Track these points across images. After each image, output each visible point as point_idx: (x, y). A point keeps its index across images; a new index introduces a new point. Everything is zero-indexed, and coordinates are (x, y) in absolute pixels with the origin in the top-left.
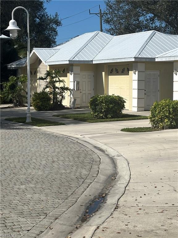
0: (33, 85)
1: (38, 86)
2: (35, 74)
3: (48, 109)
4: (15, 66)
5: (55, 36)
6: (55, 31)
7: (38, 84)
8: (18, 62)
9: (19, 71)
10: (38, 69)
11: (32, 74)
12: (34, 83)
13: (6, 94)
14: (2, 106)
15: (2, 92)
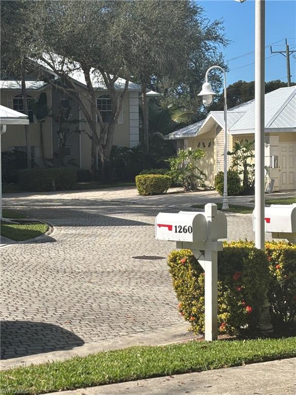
0: (207, 161)
1: (216, 163)
2: (209, 146)
3: (237, 193)
4: (181, 136)
5: (220, 87)
6: (219, 80)
7: (214, 161)
8: (185, 130)
9: (186, 142)
10: (215, 139)
11: (204, 146)
12: (208, 159)
13: (175, 175)
14: (170, 190)
15: (170, 172)
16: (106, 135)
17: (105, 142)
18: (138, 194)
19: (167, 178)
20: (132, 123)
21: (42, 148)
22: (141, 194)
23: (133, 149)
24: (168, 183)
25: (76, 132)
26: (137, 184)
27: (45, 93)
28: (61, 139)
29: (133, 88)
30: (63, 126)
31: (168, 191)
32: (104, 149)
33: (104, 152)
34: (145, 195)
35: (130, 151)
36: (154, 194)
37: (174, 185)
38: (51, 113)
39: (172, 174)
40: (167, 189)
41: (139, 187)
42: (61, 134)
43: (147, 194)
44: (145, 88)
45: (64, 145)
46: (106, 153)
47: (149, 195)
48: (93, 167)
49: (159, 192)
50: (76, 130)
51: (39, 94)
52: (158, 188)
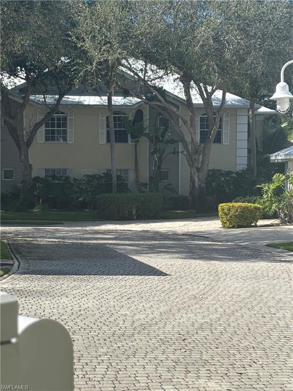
4: (283, 157)
8: (288, 151)
9: (290, 165)
13: (267, 204)
14: (260, 223)
15: (262, 201)
16: (201, 156)
17: (200, 164)
18: (221, 226)
19: (256, 208)
20: (239, 145)
21: (136, 170)
22: (224, 227)
23: (237, 173)
24: (257, 214)
25: (174, 153)
26: (220, 213)
27: (141, 110)
28: (156, 161)
29: (241, 104)
30: (158, 147)
31: (258, 224)
32: (198, 173)
33: (198, 176)
34: (229, 228)
35: (234, 175)
36: (239, 227)
37: (265, 217)
38: (147, 131)
39: (264, 202)
40: (257, 221)
41: (222, 218)
42: (155, 155)
43: (231, 226)
44: (254, 104)
45: (159, 168)
46: (200, 177)
47: (233, 227)
48: (191, 192)
49: (246, 224)
50: (173, 151)
51: (134, 112)
52: (244, 220)
